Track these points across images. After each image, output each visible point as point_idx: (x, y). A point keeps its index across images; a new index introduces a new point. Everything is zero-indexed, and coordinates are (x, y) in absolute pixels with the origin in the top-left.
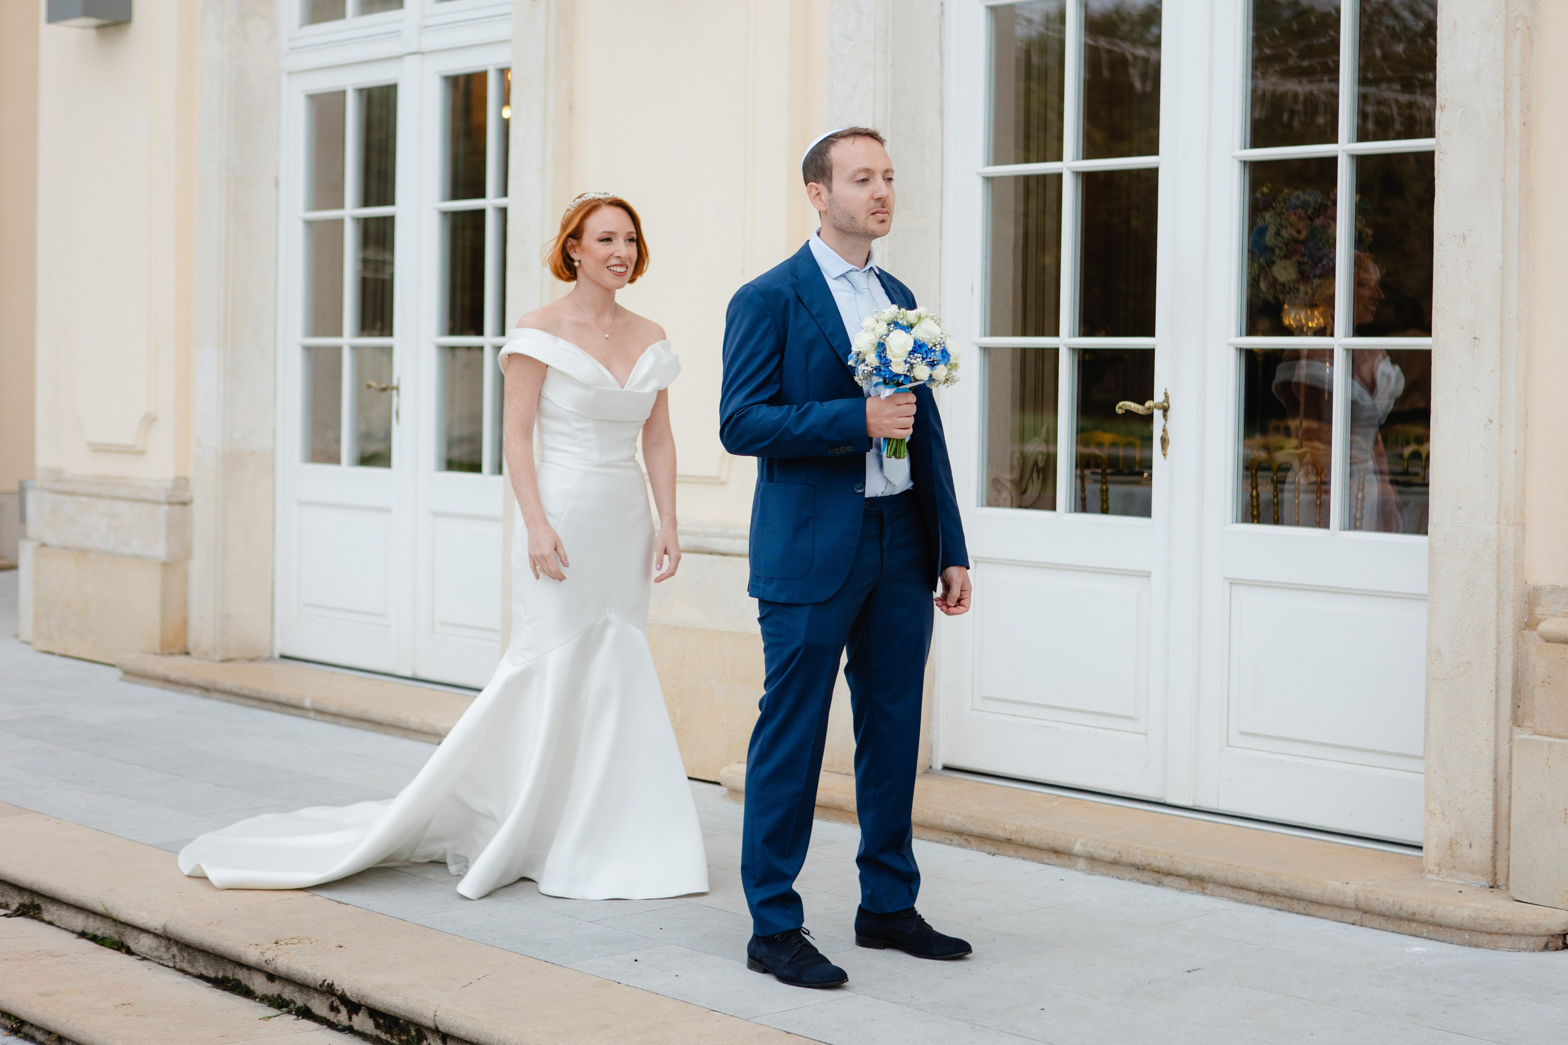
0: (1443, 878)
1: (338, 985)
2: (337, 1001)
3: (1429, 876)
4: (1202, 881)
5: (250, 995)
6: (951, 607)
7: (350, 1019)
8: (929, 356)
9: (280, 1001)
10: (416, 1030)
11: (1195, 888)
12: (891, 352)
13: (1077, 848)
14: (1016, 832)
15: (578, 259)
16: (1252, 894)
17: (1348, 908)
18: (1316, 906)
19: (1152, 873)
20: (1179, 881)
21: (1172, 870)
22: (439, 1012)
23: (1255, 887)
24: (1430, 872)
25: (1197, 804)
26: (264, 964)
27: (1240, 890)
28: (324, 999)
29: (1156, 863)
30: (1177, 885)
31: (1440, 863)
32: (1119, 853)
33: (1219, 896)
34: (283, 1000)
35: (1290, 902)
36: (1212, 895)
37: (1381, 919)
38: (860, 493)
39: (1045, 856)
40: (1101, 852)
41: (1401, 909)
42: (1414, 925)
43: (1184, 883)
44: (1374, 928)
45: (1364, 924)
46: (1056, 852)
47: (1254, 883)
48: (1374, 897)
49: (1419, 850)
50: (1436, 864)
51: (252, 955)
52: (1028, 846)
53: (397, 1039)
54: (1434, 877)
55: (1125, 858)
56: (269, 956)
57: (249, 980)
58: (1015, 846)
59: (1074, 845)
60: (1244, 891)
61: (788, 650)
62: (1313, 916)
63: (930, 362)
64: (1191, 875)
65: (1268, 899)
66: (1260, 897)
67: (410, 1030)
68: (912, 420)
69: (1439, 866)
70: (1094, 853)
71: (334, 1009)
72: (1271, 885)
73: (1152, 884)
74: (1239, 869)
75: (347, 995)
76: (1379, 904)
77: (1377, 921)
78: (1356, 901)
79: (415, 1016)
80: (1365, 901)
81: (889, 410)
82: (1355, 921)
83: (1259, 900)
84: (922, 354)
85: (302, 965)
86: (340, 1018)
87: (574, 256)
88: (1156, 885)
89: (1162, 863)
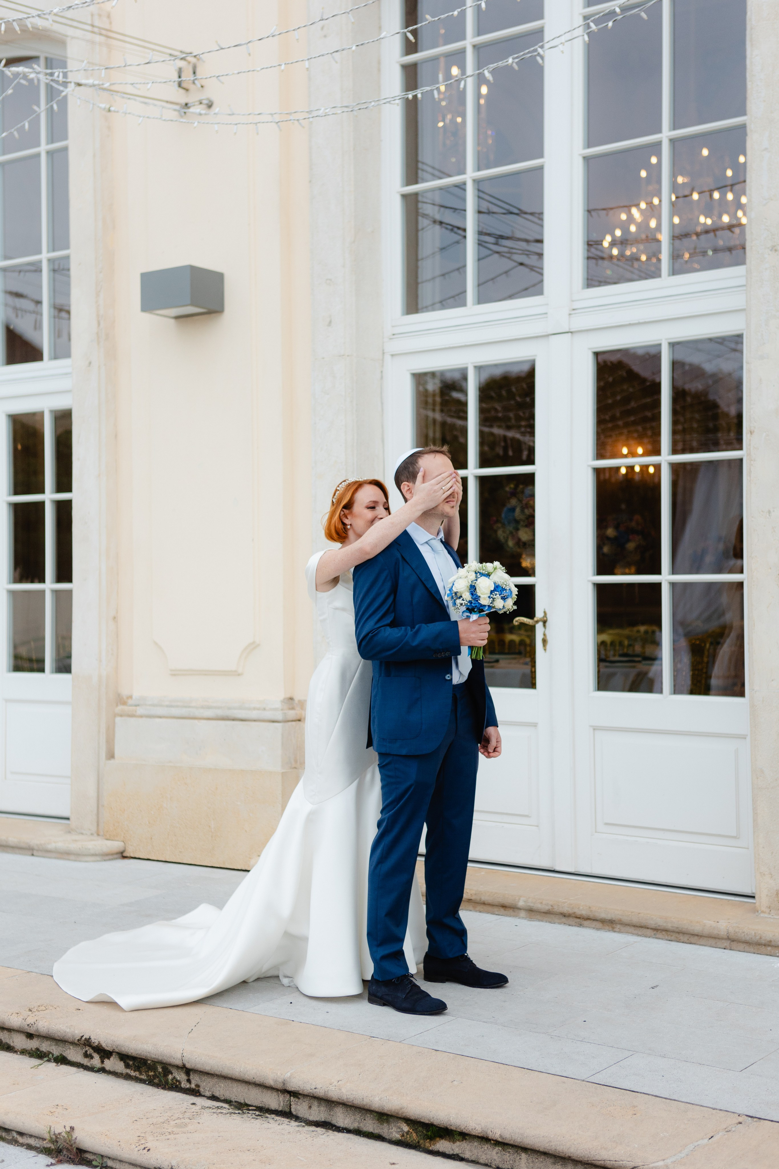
0: (773, 916)
1: (95, 1039)
2: (91, 1050)
3: (762, 915)
4: (612, 923)
5: (11, 1050)
6: (491, 753)
7: (102, 1062)
8: (503, 593)
9: (39, 1053)
10: (162, 1068)
11: (607, 927)
12: (480, 591)
13: (521, 904)
14: (475, 894)
15: (350, 523)
16: (649, 930)
17: (722, 939)
18: (696, 938)
19: (575, 919)
20: (595, 923)
21: (591, 916)
22: (185, 1054)
23: (653, 926)
24: (763, 912)
25: (576, 870)
26: (26, 1027)
27: (640, 928)
28: (78, 1049)
29: (579, 912)
30: (593, 926)
31: (770, 906)
32: (552, 906)
33: (625, 933)
34: (41, 1052)
35: (677, 935)
36: (620, 932)
37: (745, 945)
38: (449, 680)
39: (496, 910)
40: (538, 906)
41: (761, 938)
42: (769, 948)
43: (599, 925)
44: (740, 951)
45: (732, 948)
46: (504, 906)
47: (652, 923)
48: (741, 931)
49: (753, 899)
50: (767, 907)
51: (15, 1021)
52: (484, 904)
53: (145, 1074)
54: (766, 915)
55: (556, 909)
56: (30, 1020)
57: (10, 1039)
58: (473, 904)
59: (519, 901)
60: (643, 929)
61: (403, 787)
62: (695, 944)
63: (503, 597)
64: (605, 919)
65: (661, 933)
66: (655, 932)
67: (157, 1068)
68: (487, 635)
69: (769, 908)
70: (533, 906)
71: (86, 1055)
72: (665, 924)
73: (575, 926)
74: (640, 915)
75: (103, 1046)
76: (744, 935)
77: (742, 946)
78: (727, 934)
79: (165, 1057)
80: (734, 933)
81: (475, 628)
82: (726, 946)
83: (654, 934)
84: (499, 592)
85: (61, 1026)
86: (93, 1063)
87: (347, 521)
88: (578, 927)
89: (584, 912)
